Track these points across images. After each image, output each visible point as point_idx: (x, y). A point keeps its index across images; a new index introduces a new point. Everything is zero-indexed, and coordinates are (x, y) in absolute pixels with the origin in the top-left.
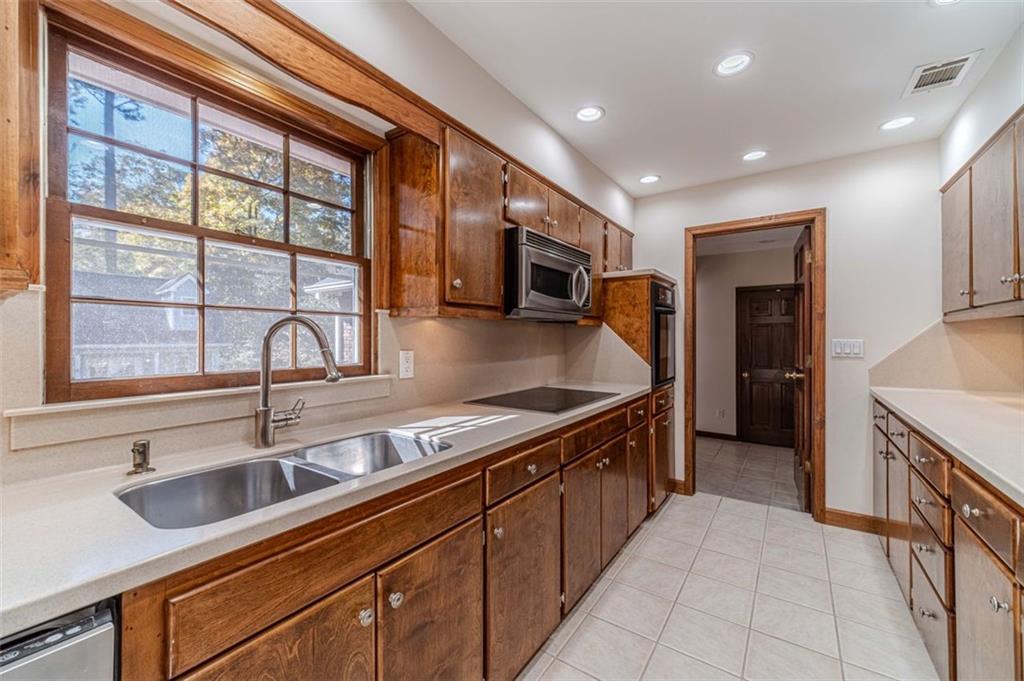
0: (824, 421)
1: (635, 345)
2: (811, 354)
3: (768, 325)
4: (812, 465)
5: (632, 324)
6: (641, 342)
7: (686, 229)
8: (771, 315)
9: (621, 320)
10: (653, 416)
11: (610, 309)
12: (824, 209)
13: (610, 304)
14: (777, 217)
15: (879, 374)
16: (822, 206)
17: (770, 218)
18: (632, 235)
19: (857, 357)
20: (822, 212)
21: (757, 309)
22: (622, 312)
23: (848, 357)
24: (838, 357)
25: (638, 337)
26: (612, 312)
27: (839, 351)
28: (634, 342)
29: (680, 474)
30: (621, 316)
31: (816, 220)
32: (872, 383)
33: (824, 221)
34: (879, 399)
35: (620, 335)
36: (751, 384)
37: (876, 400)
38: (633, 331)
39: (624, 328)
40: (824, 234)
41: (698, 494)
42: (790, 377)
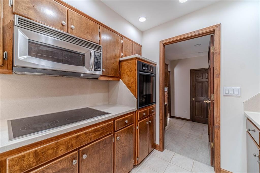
0: (220, 126)
1: (131, 89)
2: (213, 94)
3: (201, 82)
4: (214, 145)
5: (130, 80)
6: (133, 88)
7: (160, 41)
8: (202, 79)
9: (126, 78)
10: (139, 121)
11: (123, 73)
12: (219, 25)
13: (123, 71)
14: (197, 31)
15: (248, 105)
16: (219, 23)
17: (194, 32)
18: (141, 46)
19: (237, 96)
20: (219, 26)
21: (198, 76)
22: (127, 75)
23: (232, 95)
24: (227, 95)
25: (132, 85)
26: (123, 75)
27: (227, 92)
28: (131, 88)
29: (158, 142)
30: (126, 76)
31: (216, 30)
32: (245, 109)
33: (220, 30)
34: (249, 119)
35: (126, 85)
36: (195, 102)
37: (248, 119)
38: (130, 83)
39: (127, 82)
40: (219, 36)
41: (165, 150)
42: (206, 102)
